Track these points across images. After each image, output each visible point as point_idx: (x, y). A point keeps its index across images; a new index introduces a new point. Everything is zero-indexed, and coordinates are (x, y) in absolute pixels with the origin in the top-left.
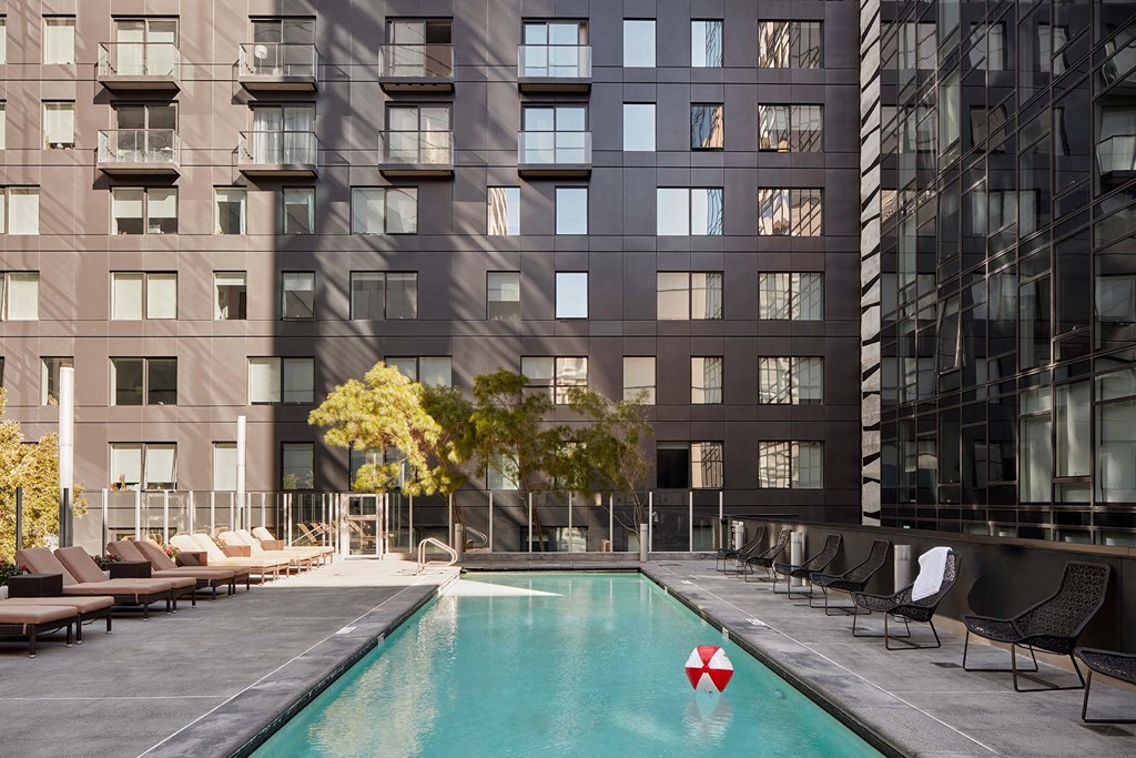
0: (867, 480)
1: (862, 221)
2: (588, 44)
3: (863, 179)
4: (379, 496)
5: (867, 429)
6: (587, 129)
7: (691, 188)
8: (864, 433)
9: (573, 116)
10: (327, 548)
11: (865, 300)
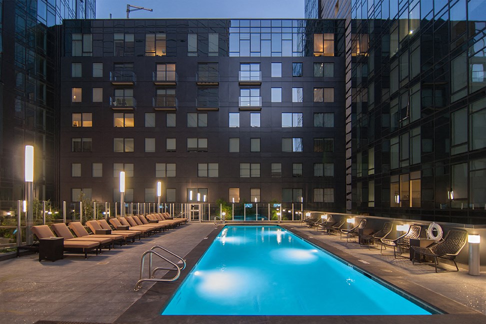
0: (348, 200)
1: (346, 123)
2: (260, 71)
3: (347, 110)
4: (200, 205)
5: (348, 185)
6: (260, 96)
7: (292, 113)
8: (347, 186)
9: (256, 92)
10: (184, 219)
11: (347, 147)
